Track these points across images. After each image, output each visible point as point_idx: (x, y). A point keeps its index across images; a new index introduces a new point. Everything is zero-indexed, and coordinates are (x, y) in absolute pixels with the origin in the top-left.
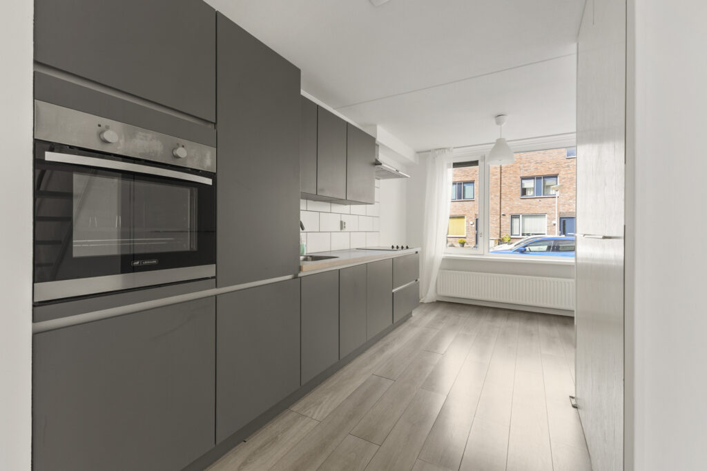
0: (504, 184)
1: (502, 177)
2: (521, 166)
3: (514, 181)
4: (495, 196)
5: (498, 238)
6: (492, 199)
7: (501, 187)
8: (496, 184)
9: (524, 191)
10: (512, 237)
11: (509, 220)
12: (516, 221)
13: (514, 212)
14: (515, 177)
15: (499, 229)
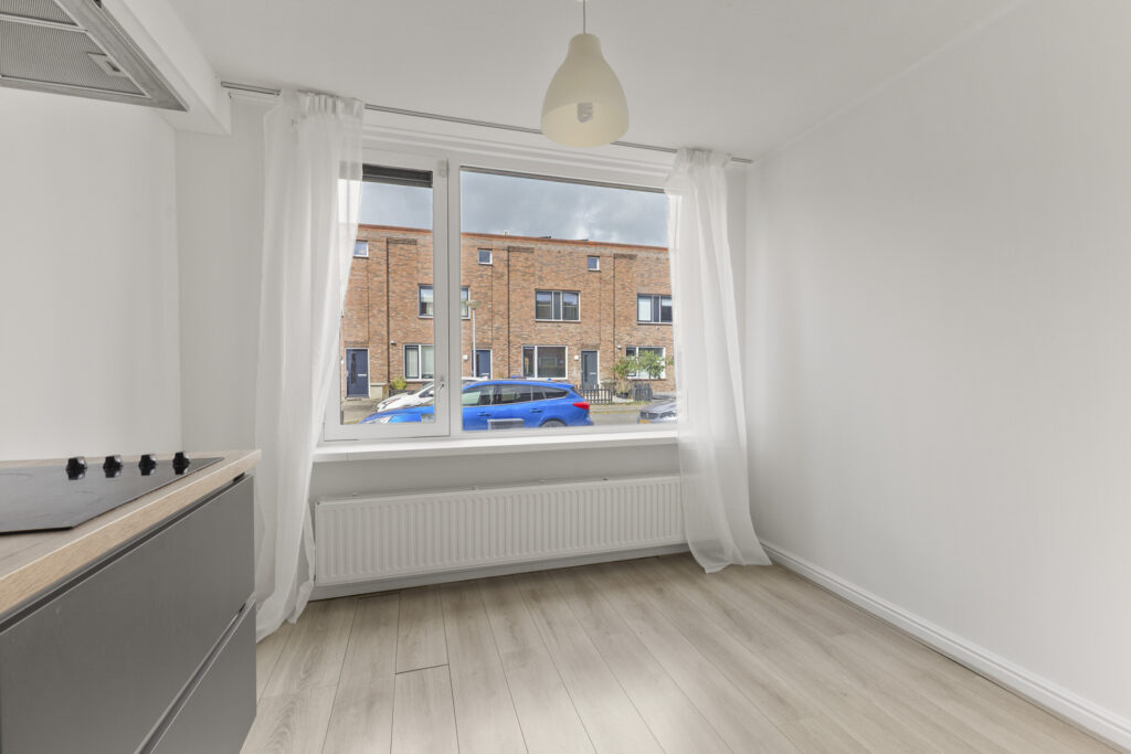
0: (394, 292)
1: (391, 280)
2: (419, 265)
3: (409, 289)
4: (380, 311)
5: (386, 383)
6: (374, 316)
7: (388, 296)
8: (381, 291)
9: (423, 307)
10: (409, 380)
11: (402, 353)
12: (412, 354)
13: (410, 341)
14: (410, 283)
15: (386, 368)
